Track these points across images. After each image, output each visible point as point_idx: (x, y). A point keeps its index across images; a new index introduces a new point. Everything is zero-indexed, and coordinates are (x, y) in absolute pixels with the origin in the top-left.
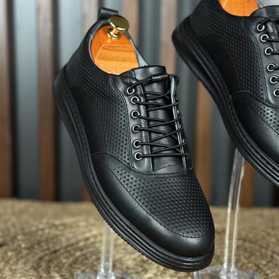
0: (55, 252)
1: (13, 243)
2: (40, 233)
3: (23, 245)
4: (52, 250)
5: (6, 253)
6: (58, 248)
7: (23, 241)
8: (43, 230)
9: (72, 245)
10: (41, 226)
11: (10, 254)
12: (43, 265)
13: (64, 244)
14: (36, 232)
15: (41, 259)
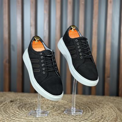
0: (26, 104)
1: (16, 101)
2: (24, 100)
3: (18, 102)
4: (25, 103)
5: (12, 104)
6: (27, 103)
7: (19, 101)
8: (25, 99)
9: (31, 103)
10: (25, 98)
11: (13, 104)
12: (21, 107)
13: (29, 102)
14: (23, 100)
15: (21, 105)
